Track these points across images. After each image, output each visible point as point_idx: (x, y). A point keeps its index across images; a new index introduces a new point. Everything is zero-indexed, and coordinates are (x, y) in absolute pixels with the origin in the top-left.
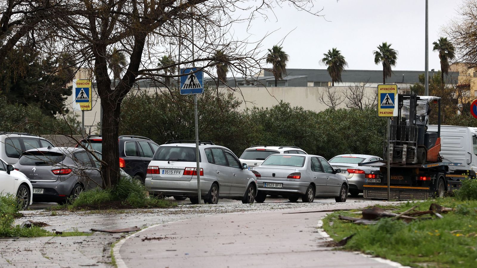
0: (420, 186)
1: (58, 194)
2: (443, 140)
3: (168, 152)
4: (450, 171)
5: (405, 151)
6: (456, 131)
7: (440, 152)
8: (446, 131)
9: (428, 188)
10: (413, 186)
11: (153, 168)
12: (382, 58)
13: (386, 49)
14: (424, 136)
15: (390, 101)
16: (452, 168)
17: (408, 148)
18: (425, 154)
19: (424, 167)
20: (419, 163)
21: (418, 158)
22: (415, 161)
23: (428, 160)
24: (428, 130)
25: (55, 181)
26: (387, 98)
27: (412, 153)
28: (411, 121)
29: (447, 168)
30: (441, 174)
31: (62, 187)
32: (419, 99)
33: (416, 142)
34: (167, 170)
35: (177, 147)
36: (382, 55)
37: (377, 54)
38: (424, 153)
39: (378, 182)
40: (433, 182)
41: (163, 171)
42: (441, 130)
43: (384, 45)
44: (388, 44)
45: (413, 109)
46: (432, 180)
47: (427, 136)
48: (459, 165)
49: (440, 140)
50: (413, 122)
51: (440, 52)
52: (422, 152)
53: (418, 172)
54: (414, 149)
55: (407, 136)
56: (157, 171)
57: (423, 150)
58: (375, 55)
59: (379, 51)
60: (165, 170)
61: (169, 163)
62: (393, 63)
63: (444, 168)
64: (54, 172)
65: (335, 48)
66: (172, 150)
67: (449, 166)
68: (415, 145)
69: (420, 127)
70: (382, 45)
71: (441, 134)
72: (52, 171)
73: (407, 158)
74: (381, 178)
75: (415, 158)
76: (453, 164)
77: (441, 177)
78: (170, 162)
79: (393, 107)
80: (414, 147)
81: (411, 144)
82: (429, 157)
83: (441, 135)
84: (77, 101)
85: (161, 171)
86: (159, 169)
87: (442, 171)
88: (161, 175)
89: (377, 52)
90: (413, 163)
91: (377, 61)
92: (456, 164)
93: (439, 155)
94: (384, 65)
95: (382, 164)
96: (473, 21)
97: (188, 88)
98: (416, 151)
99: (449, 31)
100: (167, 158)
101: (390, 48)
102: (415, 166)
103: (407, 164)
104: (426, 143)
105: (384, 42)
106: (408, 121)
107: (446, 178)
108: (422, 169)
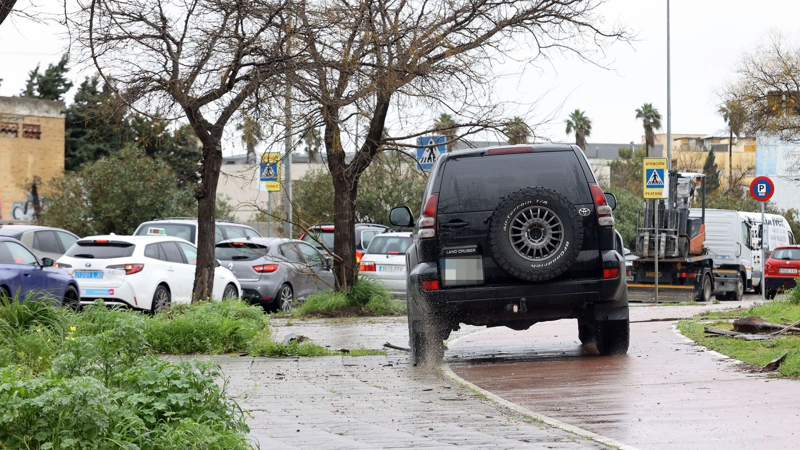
0: (682, 284)
1: (261, 296)
2: (708, 226)
3: (385, 243)
4: (714, 266)
5: (663, 242)
6: (722, 216)
7: (704, 243)
8: (711, 215)
9: (692, 287)
10: (674, 283)
11: (367, 264)
12: (574, 127)
13: (579, 117)
14: (686, 222)
15: (659, 179)
16: (717, 262)
17: (667, 238)
18: (688, 245)
19: (688, 261)
20: (681, 256)
21: (679, 250)
22: (676, 253)
23: (690, 252)
24: (690, 215)
25: (257, 280)
26: (655, 176)
27: (672, 244)
28: (671, 204)
29: (711, 261)
30: (707, 269)
31: (266, 288)
32: (679, 176)
33: (678, 230)
34: (385, 266)
35: (397, 237)
36: (575, 125)
37: (569, 123)
38: (686, 243)
39: (630, 280)
40: (698, 279)
41: (380, 267)
42: (706, 215)
43: (577, 112)
44: (581, 112)
45: (673, 189)
46: (697, 276)
47: (689, 222)
48: (727, 258)
49: (704, 227)
50: (673, 205)
51: (645, 121)
52: (685, 242)
53: (679, 267)
54: (674, 239)
55: (666, 222)
56: (372, 268)
57: (685, 240)
58: (567, 123)
59: (570, 119)
60: (382, 266)
61: (387, 257)
62: (587, 133)
63: (708, 262)
64: (257, 269)
65: (517, 116)
66: (390, 241)
67: (713, 260)
68: (676, 233)
69: (683, 212)
70: (574, 112)
71: (706, 219)
72: (254, 267)
73: (666, 250)
74: (633, 275)
75: (676, 250)
76: (720, 257)
77: (708, 273)
78: (389, 256)
79: (663, 187)
80: (674, 236)
81: (670, 232)
82: (693, 248)
83: (705, 221)
84: (262, 180)
85: (377, 267)
86: (375, 265)
87: (707, 266)
88: (377, 272)
89: (568, 120)
90: (673, 255)
91: (568, 131)
92: (724, 257)
93: (703, 246)
94: (577, 136)
95: (634, 258)
96: (749, 80)
97: (426, 162)
98: (677, 241)
99: (721, 92)
100: (384, 251)
101: (584, 115)
102: (676, 260)
103: (666, 257)
104: (689, 231)
105: (577, 109)
106: (666, 203)
107: (712, 274)
108: (685, 264)
